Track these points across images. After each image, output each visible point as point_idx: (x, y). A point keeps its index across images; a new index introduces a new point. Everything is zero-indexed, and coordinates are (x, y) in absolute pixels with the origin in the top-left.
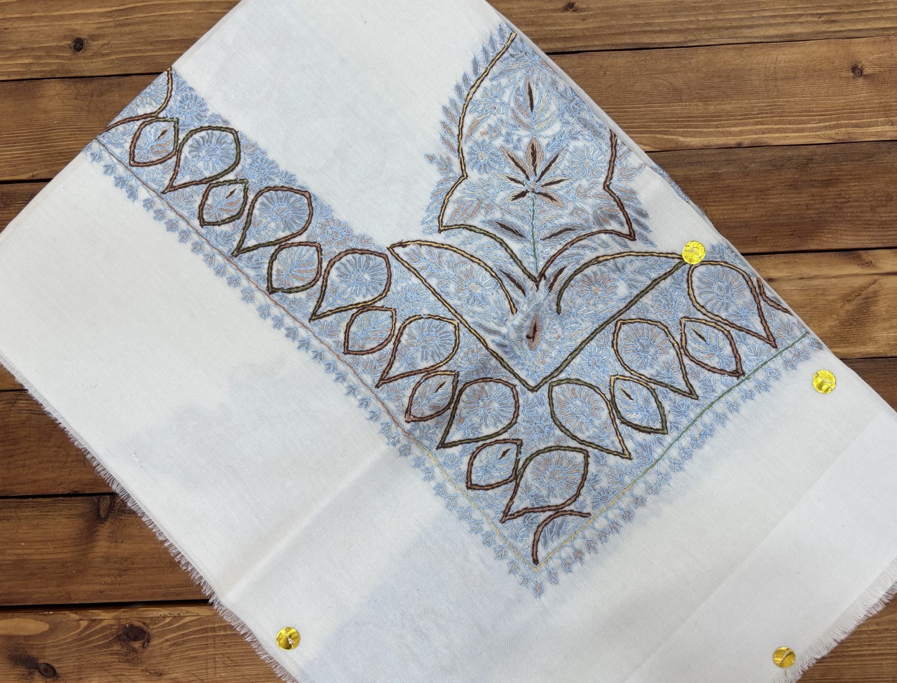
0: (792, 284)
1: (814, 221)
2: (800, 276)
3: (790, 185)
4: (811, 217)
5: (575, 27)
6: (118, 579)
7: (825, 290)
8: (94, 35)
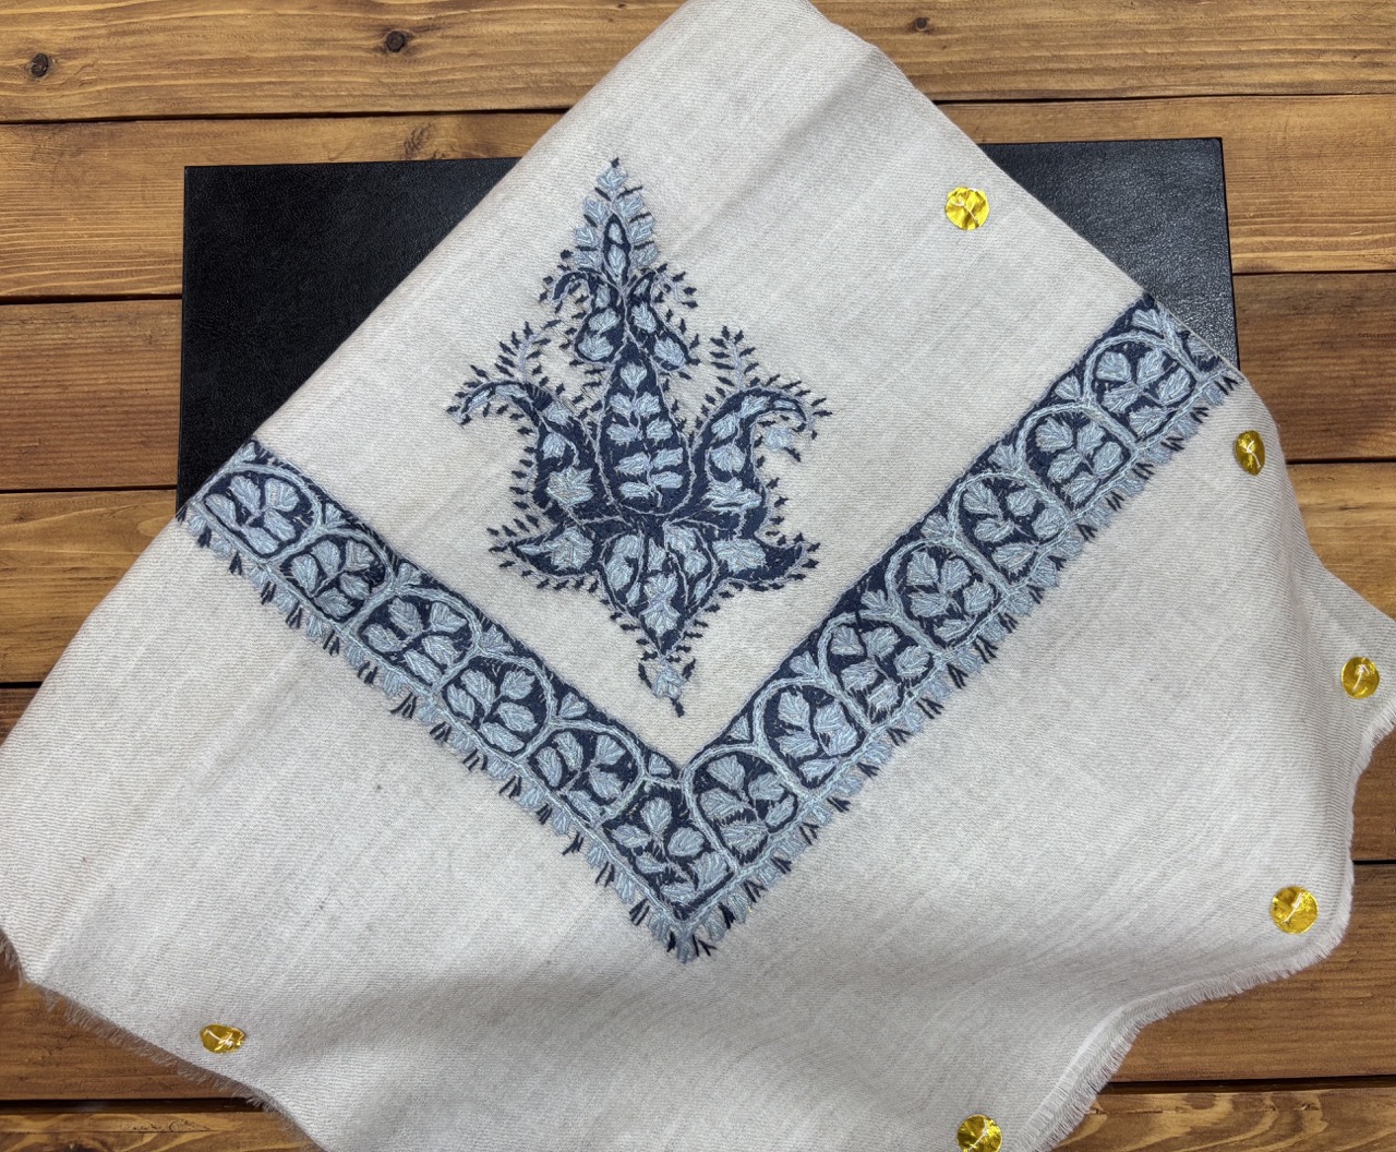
0: (1328, 518)
1: (1367, 407)
2: (1342, 504)
3: (1323, 343)
4: (1362, 401)
5: (927, 60)
6: (56, 1054)
7: (1387, 530)
8: (69, 50)
